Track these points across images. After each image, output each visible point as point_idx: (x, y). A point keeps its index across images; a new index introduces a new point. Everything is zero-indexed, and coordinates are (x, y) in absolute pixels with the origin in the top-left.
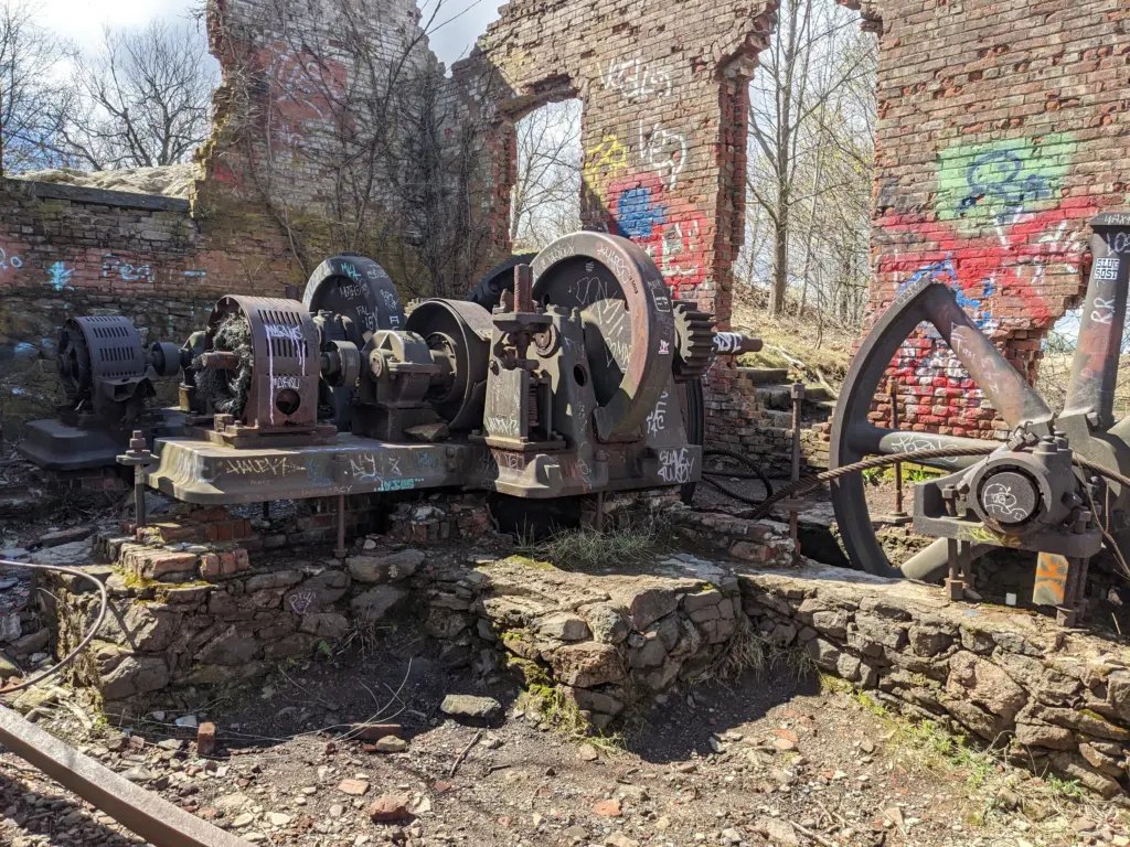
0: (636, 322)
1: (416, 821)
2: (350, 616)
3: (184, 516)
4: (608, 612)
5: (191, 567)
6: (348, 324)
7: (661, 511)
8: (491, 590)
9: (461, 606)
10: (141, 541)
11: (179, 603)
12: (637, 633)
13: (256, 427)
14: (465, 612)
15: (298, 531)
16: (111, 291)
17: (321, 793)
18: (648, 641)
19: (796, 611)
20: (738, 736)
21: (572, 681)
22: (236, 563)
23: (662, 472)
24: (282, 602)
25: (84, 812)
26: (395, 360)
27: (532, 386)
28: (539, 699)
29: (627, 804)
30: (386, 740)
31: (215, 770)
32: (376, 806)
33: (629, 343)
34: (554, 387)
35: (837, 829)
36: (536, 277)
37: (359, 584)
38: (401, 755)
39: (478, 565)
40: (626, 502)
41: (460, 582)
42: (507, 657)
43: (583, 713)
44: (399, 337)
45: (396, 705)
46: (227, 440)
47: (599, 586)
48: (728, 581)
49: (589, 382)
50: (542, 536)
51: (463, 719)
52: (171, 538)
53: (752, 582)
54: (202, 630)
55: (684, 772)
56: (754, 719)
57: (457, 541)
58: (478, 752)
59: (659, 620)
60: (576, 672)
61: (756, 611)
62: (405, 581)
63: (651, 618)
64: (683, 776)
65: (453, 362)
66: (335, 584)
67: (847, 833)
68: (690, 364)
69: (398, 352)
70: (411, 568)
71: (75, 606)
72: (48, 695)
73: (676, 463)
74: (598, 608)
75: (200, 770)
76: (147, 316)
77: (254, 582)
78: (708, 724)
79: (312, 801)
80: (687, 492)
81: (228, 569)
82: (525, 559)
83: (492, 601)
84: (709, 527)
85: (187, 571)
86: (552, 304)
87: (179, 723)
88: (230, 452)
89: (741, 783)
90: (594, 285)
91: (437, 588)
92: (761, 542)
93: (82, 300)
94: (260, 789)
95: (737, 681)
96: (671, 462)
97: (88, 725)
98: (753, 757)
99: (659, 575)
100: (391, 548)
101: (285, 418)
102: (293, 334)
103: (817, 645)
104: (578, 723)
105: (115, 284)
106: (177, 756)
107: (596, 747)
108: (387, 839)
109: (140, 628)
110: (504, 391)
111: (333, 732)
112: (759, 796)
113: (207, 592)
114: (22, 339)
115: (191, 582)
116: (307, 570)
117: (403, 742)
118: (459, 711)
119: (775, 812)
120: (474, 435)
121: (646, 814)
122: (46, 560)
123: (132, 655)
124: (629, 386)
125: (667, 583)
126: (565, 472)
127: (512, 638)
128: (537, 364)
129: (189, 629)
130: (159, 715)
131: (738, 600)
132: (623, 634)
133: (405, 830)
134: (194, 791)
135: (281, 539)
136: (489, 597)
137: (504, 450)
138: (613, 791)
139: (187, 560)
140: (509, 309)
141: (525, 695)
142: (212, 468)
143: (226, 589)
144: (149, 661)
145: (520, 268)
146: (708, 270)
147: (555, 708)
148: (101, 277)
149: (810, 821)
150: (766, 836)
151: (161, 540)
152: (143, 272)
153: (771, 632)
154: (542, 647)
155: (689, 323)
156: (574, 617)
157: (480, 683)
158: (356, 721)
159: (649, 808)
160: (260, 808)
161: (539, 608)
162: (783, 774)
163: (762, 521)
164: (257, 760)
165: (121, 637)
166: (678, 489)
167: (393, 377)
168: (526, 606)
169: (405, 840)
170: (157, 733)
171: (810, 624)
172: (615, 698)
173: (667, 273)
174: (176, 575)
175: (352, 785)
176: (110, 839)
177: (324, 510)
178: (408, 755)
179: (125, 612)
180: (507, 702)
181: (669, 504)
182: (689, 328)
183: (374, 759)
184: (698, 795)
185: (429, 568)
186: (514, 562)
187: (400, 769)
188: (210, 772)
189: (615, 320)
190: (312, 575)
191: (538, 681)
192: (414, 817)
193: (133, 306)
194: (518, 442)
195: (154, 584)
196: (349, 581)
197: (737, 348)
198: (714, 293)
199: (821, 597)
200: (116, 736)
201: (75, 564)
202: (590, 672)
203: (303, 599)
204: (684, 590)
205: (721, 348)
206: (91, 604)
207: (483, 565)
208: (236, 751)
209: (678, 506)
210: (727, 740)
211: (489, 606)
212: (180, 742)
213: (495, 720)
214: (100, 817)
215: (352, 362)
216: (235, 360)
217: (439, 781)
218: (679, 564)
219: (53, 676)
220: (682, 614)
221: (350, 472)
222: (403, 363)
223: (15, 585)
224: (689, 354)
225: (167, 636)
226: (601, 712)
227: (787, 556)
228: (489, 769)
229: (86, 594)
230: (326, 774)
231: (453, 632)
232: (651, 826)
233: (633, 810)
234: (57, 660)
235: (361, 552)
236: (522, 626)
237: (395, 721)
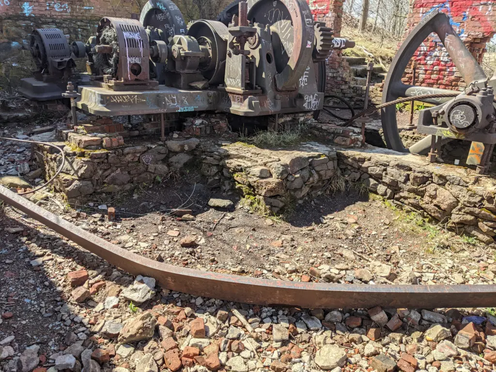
0: (296, 31)
1: (199, 247)
2: (169, 166)
3: (94, 121)
4: (279, 166)
5: (99, 143)
6: (161, 33)
7: (304, 123)
8: (229, 156)
9: (216, 163)
10: (76, 132)
11: (95, 158)
12: (291, 175)
13: (122, 81)
14: (217, 165)
15: (144, 129)
16: (51, 17)
17: (160, 236)
18: (296, 178)
19: (361, 166)
20: (332, 217)
21: (263, 194)
22: (118, 142)
23: (305, 105)
24: (139, 159)
25: (64, 241)
26: (183, 50)
27: (247, 63)
28: (249, 201)
29: (285, 242)
30: (186, 216)
31: (116, 226)
32: (183, 240)
33: (293, 42)
34: (257, 64)
35: (372, 254)
36: (249, 9)
37: (171, 153)
38: (192, 222)
39: (222, 146)
40: (288, 119)
41: (215, 153)
42: (235, 184)
43: (268, 207)
44: (185, 39)
45: (190, 202)
46: (110, 87)
47: (275, 155)
48: (332, 153)
49: (273, 62)
50: (251, 134)
51: (217, 208)
52: (90, 131)
53: (343, 154)
54: (105, 170)
55: (309, 230)
56: (339, 211)
57: (213, 135)
58: (224, 221)
59: (301, 170)
60: (265, 190)
61: (343, 167)
62: (192, 152)
63: (298, 169)
64: (308, 232)
65: (210, 51)
66: (161, 152)
67: (375, 255)
68: (321, 53)
69: (185, 46)
70: (194, 146)
71: (51, 159)
72: (44, 196)
73: (312, 101)
74: (275, 164)
75: (110, 226)
76: (68, 29)
77: (127, 150)
78: (320, 212)
79: (157, 239)
80: (316, 114)
81: (115, 144)
82: (243, 143)
83: (229, 161)
84: (325, 130)
85: (97, 145)
86: (257, 22)
87: (100, 207)
88: (112, 92)
89: (332, 235)
90: (277, 13)
91: (205, 155)
92: (348, 136)
93: (39, 21)
94: (135, 233)
95: (333, 195)
96: (310, 100)
97: (62, 208)
98: (338, 225)
99: (302, 151)
100: (185, 138)
101: (135, 77)
102: (136, 37)
103: (369, 181)
104: (265, 211)
105: (53, 13)
106: (100, 220)
107: (273, 220)
108: (188, 253)
109: (80, 168)
110: (234, 65)
111: (164, 212)
112: (340, 240)
113: (107, 154)
114: (14, 40)
115: (100, 149)
116: (149, 146)
117: (192, 217)
118: (216, 205)
119: (346, 247)
120: (220, 87)
121: (292, 246)
122: (36, 139)
123: (78, 180)
124: (292, 64)
125: (305, 154)
126: (261, 104)
127: (238, 176)
128: (249, 53)
129: (101, 169)
130: (91, 204)
131: (336, 162)
132: (285, 175)
133: (195, 250)
134: (108, 234)
135: (137, 133)
136: (228, 159)
137: (234, 93)
138: (279, 237)
139: (97, 140)
140: (236, 25)
141: (243, 199)
142: (105, 100)
143: (115, 153)
144: (85, 182)
145: (242, 4)
146: (331, 7)
147: (256, 205)
148: (46, 10)
149: (361, 250)
150: (342, 255)
151: (85, 131)
152: (65, 7)
153: (349, 175)
154: (250, 180)
155: (321, 32)
156: (264, 168)
157: (224, 194)
158: (173, 208)
159: (294, 244)
160: (136, 241)
161: (249, 164)
162: (350, 232)
163: (349, 127)
164: (133, 222)
165: (72, 172)
166: (312, 113)
167: (183, 59)
168: (244, 163)
169: (195, 253)
170: (91, 211)
171: (367, 172)
172: (281, 201)
173: (312, 8)
174: (93, 147)
175: (173, 233)
176: (76, 251)
177: (155, 120)
178: (195, 222)
179: (73, 162)
180: (236, 202)
181: (307, 120)
182: (321, 35)
183: (181, 223)
184: (314, 240)
185: (202, 146)
186: (238, 145)
187: (192, 227)
188: (114, 227)
189: (287, 30)
190: (151, 148)
191: (249, 194)
192: (198, 245)
193: (62, 24)
194: (240, 90)
195: (83, 150)
196: (167, 151)
197: (343, 46)
198: (333, 19)
199: (372, 160)
200: (75, 212)
201: (49, 141)
202: (271, 190)
203: (147, 158)
204: (312, 157)
205: (336, 46)
206: (58, 158)
207: (225, 145)
208: (124, 219)
209: (312, 121)
210: (327, 219)
211: (228, 163)
212: (101, 215)
213: (231, 209)
214: (71, 243)
215: (164, 51)
216: (111, 49)
217: (209, 232)
218: (311, 146)
219: (45, 188)
220: (311, 168)
221: (165, 103)
222: (187, 51)
223: (24, 150)
224: (321, 48)
225: (91, 172)
226: (275, 207)
227: (359, 143)
228: (229, 228)
229: (55, 154)
230: (162, 228)
231: (213, 173)
232: (295, 250)
233: (288, 245)
234: (46, 181)
235: (172, 139)
236: (242, 172)
237: (189, 208)
